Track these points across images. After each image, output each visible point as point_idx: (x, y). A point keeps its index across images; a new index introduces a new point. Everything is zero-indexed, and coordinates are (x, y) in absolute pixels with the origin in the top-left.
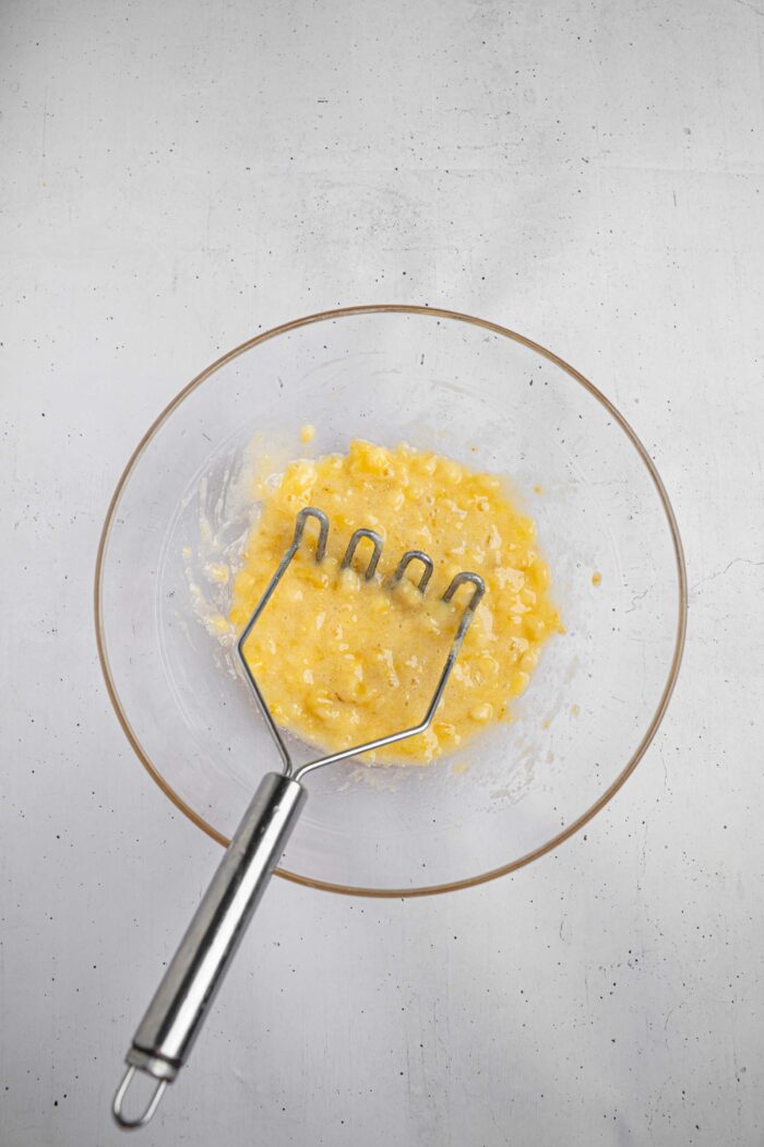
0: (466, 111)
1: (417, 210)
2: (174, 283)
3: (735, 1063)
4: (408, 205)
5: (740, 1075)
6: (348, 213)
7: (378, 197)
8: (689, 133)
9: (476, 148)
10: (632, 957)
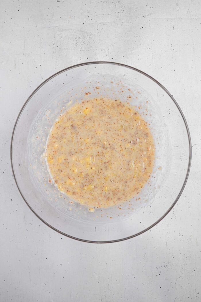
0: (105, 2)
1: (91, 37)
2: (15, 66)
3: (196, 291)
4: (88, 35)
5: (197, 295)
6: (69, 39)
7: (78, 33)
8: (178, 5)
9: (109, 14)
10: (165, 264)
